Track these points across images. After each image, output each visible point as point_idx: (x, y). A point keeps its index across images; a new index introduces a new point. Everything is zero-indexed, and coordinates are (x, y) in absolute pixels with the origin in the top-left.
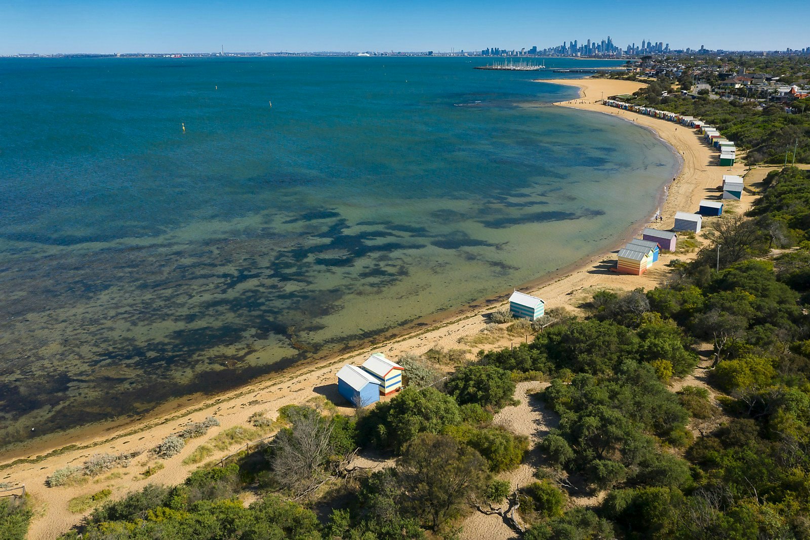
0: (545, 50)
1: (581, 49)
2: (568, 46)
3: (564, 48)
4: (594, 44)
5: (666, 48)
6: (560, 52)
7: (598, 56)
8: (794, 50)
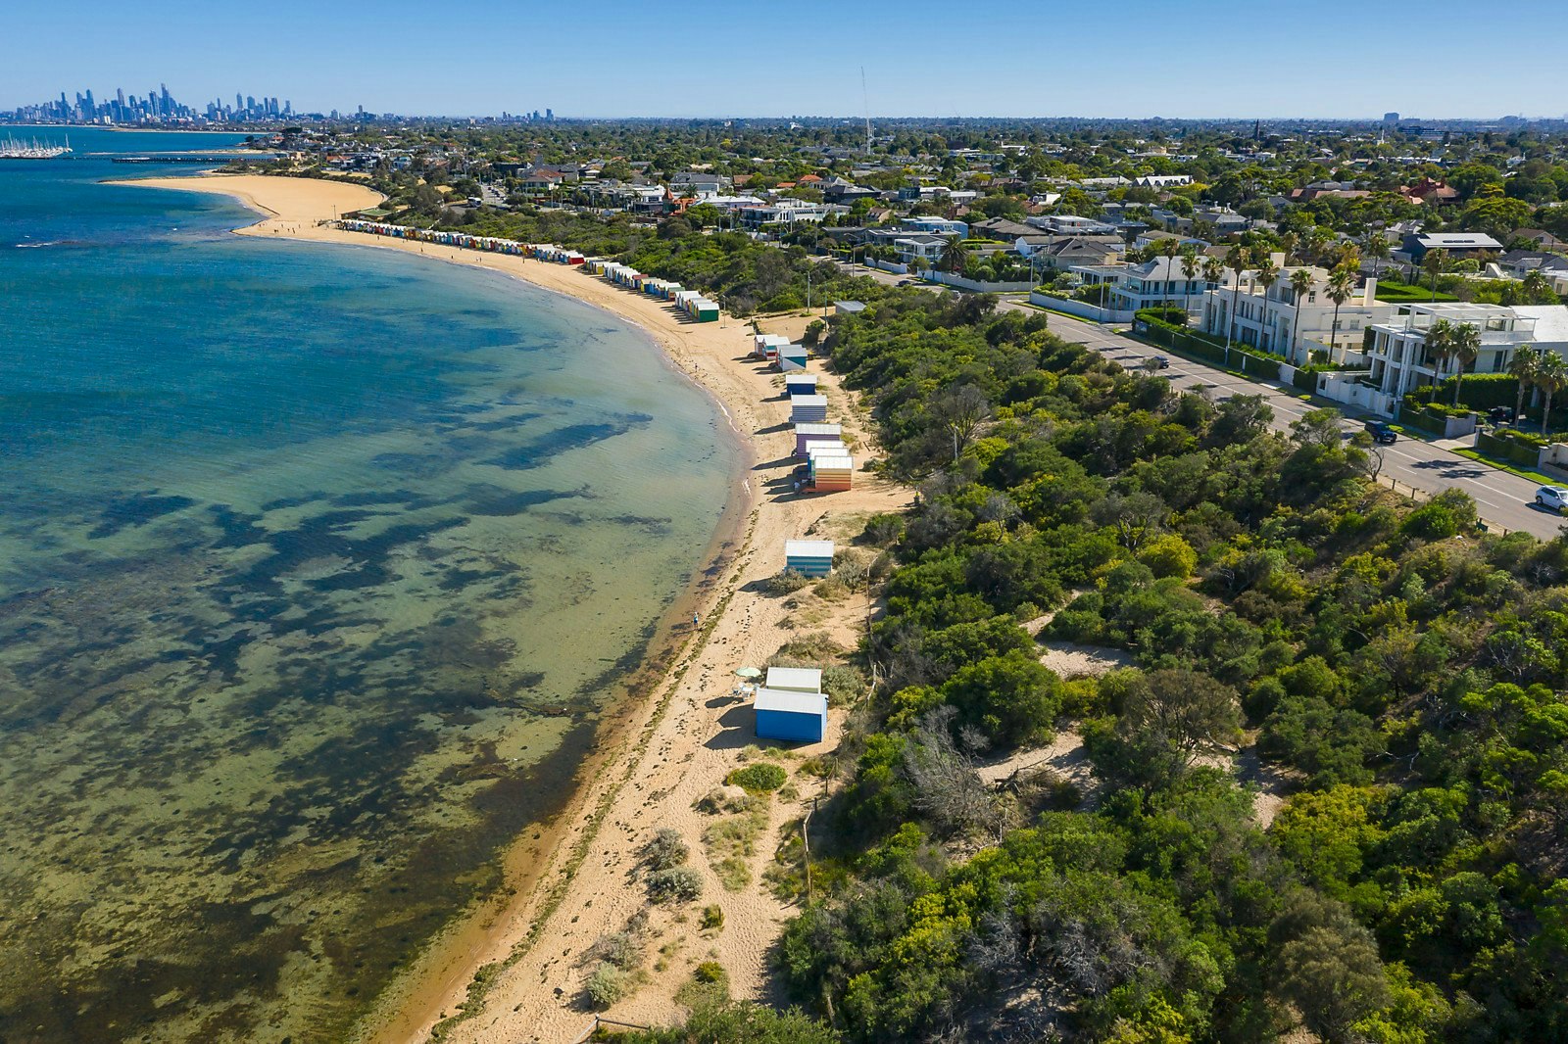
0: (19, 110)
1: (106, 109)
2: (72, 102)
3: (63, 105)
4: (132, 98)
5: (288, 109)
6: (55, 113)
7: (153, 125)
8: (513, 115)
